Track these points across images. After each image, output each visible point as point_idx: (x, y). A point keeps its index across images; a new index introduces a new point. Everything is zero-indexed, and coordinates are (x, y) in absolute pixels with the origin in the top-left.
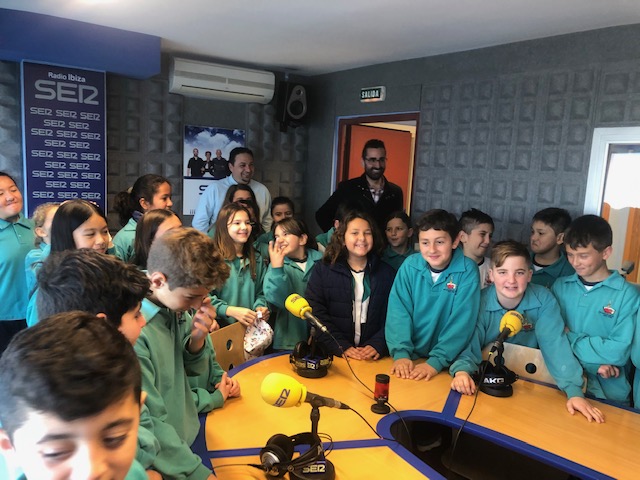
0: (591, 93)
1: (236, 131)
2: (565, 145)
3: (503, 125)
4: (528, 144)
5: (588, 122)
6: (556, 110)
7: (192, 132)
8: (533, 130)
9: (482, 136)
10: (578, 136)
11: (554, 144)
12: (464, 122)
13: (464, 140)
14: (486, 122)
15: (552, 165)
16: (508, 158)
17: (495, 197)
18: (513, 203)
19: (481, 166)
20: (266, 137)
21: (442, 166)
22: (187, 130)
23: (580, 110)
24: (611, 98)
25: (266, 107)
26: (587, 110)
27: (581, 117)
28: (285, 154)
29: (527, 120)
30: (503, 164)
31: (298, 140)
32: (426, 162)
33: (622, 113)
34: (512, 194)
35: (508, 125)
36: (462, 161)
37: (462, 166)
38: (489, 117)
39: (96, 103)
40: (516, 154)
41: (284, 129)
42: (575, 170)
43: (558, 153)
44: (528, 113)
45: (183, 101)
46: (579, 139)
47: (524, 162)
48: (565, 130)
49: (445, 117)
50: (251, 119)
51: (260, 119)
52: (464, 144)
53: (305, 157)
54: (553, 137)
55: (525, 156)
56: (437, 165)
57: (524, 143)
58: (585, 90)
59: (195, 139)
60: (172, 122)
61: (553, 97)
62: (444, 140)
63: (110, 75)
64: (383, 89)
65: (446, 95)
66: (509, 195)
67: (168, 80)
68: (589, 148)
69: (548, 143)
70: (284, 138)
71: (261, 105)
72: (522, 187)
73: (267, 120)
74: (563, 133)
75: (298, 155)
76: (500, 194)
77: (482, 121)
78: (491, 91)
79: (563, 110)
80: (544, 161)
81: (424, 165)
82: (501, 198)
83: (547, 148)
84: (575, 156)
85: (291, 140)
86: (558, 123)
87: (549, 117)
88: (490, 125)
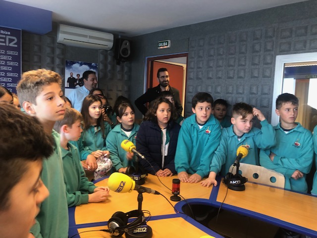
0: (274, 38)
1: (93, 64)
2: (262, 64)
3: (231, 56)
4: (244, 65)
5: (273, 53)
6: (257, 47)
7: (70, 64)
8: (246, 58)
9: (220, 63)
10: (268, 60)
11: (257, 65)
12: (211, 56)
13: (211, 65)
14: (222, 55)
15: (256, 75)
16: (234, 73)
17: (228, 93)
18: (237, 96)
19: (220, 78)
20: (109, 67)
21: (200, 79)
22: (67, 63)
23: (269, 47)
24: (284, 41)
25: (109, 52)
26: (273, 46)
27: (270, 50)
28: (119, 76)
29: (243, 53)
30: (231, 76)
31: (126, 69)
32: (192, 77)
33: (290, 48)
34: (237, 91)
35: (233, 56)
36: (210, 76)
37: (211, 78)
38: (223, 52)
39: (16, 46)
40: (238, 71)
41: (118, 64)
42: (268, 77)
43: (259, 69)
44: (243, 50)
45: (64, 48)
46: (269, 61)
47: (242, 74)
48: (262, 57)
49: (201, 54)
50: (101, 57)
51: (106, 58)
52: (211, 67)
53: (130, 78)
54: (256, 61)
55: (243, 71)
56: (198, 78)
57: (242, 65)
58: (271, 37)
59: (71, 68)
60: (59, 58)
61: (255, 41)
62: (201, 66)
63: (24, 32)
64: (169, 41)
65: (201, 43)
66: (235, 92)
67: (56, 36)
68: (274, 66)
69: (254, 64)
70: (118, 68)
71: (106, 51)
72: (241, 87)
73: (110, 59)
74: (261, 59)
75: (126, 77)
76: (230, 92)
77: (220, 55)
78: (224, 40)
79: (261, 47)
80: (252, 73)
81: (191, 79)
82: (231, 93)
83: (253, 67)
84: (268, 70)
85: (122, 69)
86: (258, 54)
87: (254, 51)
88: (224, 56)
